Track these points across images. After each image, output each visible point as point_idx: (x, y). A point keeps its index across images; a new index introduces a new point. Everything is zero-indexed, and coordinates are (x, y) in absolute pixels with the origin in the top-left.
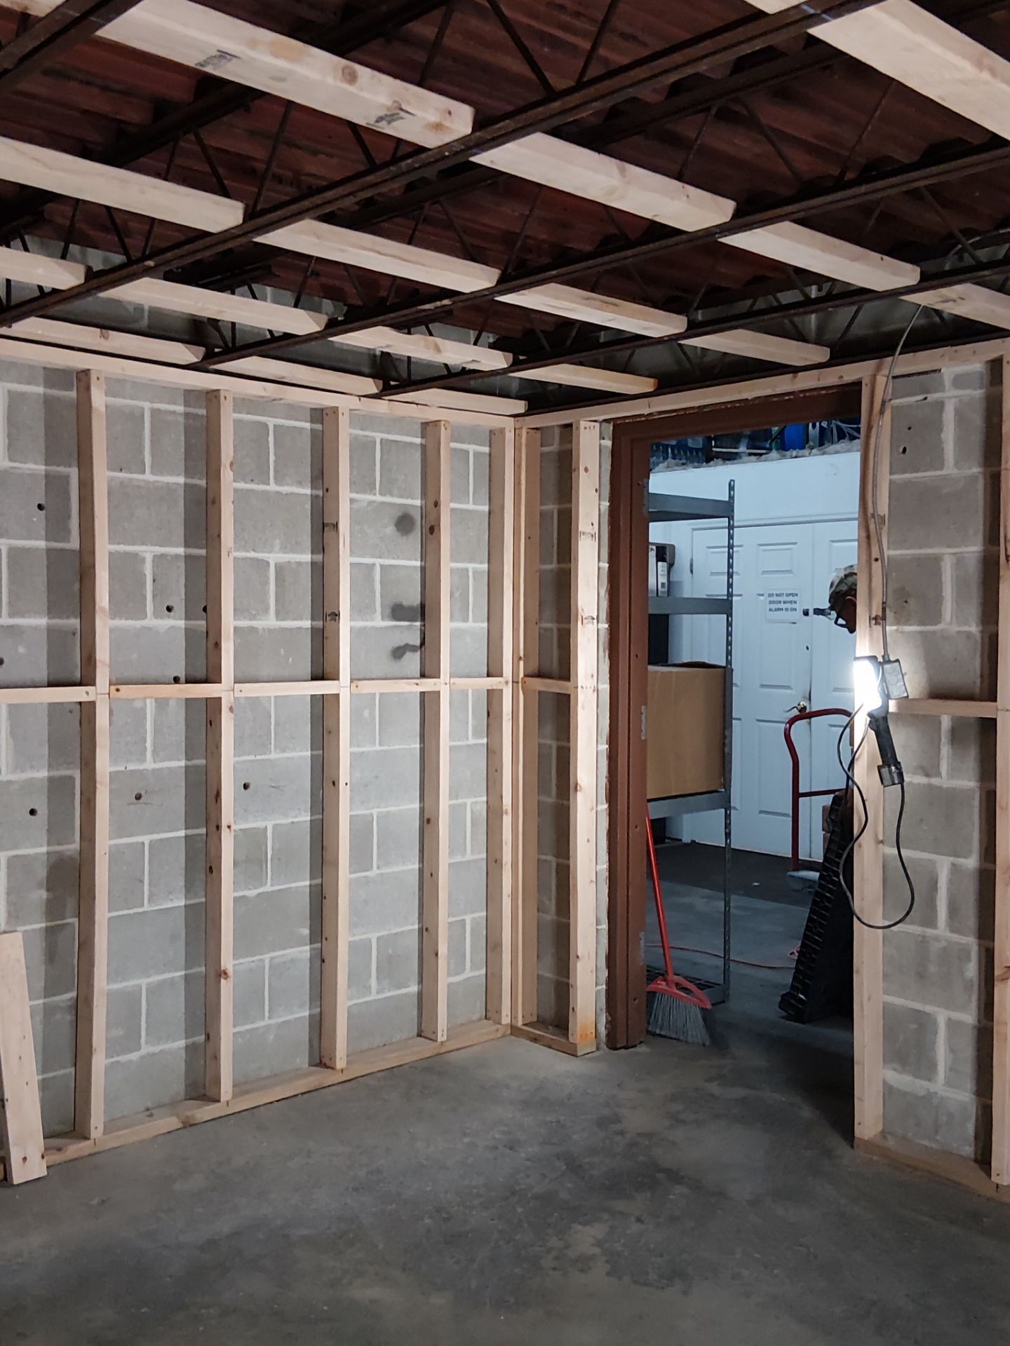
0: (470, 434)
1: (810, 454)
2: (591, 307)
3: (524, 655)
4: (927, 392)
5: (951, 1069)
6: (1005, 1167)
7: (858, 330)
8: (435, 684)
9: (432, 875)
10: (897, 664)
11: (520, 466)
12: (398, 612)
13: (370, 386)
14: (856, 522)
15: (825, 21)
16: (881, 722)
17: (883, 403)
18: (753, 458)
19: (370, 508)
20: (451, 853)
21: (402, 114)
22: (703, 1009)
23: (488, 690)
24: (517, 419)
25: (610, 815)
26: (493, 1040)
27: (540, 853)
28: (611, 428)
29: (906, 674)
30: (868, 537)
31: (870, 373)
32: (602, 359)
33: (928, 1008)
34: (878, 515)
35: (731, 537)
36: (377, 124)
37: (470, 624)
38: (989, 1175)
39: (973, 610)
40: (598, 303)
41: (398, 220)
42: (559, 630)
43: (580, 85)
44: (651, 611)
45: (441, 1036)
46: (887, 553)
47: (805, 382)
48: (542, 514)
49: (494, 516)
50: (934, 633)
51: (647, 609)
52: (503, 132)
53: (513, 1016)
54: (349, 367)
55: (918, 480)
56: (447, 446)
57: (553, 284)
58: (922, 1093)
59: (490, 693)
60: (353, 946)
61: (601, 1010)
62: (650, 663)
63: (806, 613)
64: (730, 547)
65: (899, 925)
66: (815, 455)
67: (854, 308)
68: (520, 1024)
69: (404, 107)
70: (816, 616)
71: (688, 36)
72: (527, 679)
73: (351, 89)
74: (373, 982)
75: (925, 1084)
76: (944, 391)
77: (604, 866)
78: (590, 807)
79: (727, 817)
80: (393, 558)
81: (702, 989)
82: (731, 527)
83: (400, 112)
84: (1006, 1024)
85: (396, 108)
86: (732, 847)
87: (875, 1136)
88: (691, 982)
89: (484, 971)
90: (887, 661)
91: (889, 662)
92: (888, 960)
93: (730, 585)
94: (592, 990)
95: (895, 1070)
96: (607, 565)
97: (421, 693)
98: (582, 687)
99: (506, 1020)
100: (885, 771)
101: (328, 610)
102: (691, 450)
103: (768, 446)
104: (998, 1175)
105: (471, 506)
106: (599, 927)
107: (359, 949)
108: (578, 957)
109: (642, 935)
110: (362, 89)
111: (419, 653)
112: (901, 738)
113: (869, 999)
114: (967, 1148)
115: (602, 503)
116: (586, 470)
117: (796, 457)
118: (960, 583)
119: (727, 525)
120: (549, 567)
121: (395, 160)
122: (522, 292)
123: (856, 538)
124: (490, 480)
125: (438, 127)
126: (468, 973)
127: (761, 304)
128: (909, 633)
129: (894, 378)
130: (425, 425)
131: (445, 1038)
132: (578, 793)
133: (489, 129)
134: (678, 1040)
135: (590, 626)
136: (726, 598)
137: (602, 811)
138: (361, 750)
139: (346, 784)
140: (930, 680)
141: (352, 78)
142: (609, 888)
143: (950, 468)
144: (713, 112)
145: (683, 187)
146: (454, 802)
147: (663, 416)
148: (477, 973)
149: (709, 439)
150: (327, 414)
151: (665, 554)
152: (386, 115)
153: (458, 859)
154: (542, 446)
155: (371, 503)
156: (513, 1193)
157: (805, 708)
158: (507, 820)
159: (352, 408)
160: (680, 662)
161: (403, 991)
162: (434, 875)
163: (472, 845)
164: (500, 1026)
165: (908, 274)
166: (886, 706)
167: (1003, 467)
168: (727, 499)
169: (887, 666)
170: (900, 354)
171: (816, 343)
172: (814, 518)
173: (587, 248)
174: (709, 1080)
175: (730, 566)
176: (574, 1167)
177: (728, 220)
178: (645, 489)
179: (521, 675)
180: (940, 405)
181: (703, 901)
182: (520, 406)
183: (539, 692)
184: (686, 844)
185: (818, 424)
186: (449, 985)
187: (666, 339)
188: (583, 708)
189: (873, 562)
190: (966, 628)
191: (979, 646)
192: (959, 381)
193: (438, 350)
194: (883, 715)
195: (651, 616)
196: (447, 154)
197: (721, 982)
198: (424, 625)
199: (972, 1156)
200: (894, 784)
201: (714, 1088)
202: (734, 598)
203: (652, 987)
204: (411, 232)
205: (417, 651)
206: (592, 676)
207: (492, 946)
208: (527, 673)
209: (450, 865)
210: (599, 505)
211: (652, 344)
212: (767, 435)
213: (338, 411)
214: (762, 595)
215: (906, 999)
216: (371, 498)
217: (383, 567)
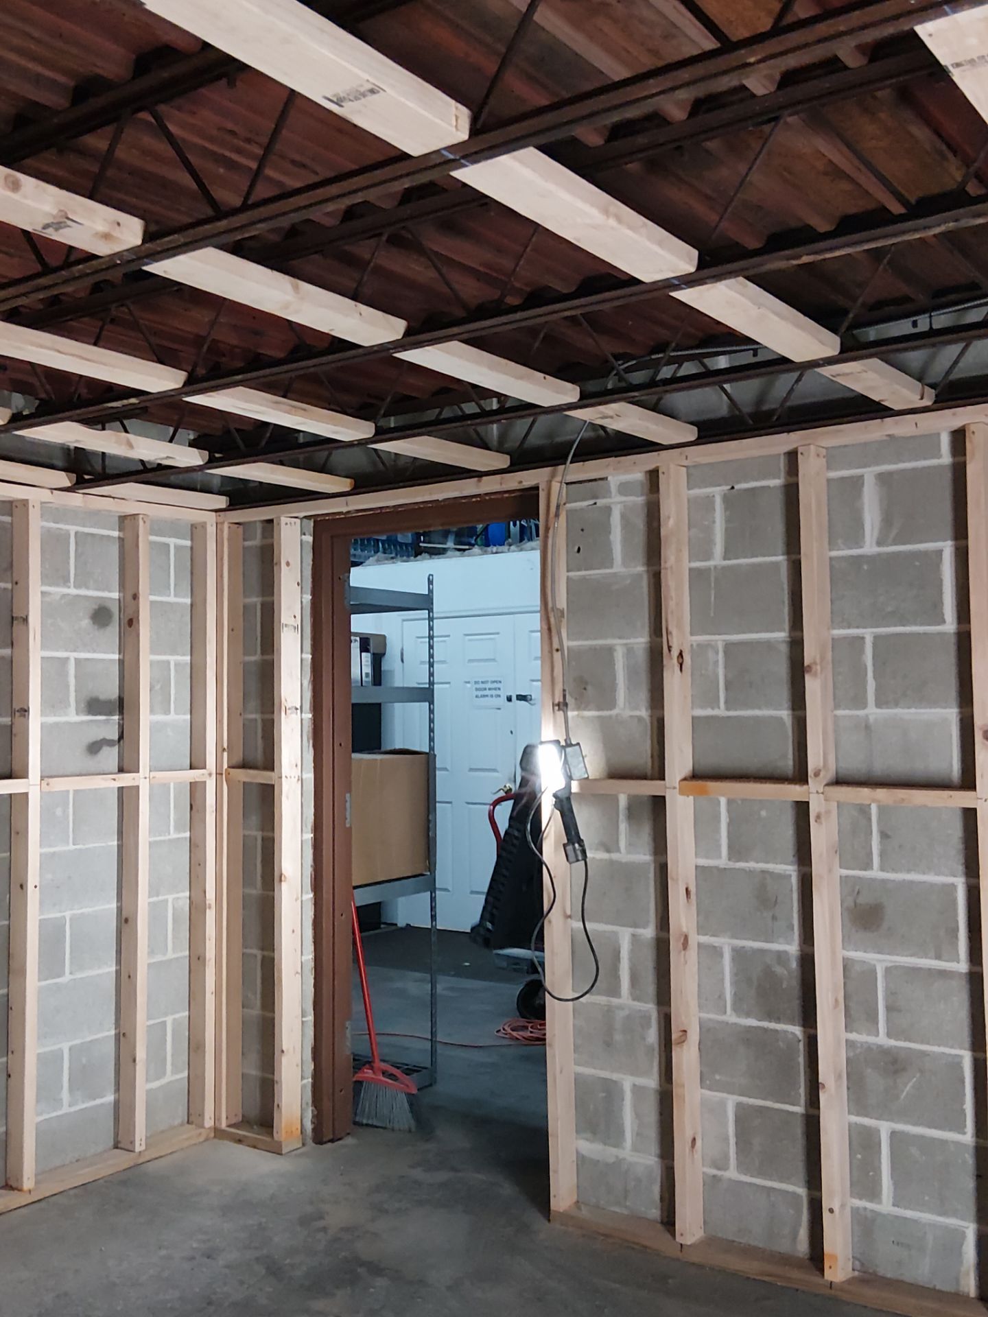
0: (172, 528)
1: (509, 550)
2: (281, 410)
3: (228, 747)
4: (597, 498)
5: (638, 1134)
6: (688, 1225)
7: (534, 440)
8: (134, 779)
9: (129, 977)
10: (578, 747)
11: (222, 559)
12: (94, 706)
13: (62, 479)
14: (539, 614)
15: (464, 166)
16: (565, 802)
17: (558, 507)
18: (458, 553)
19: (63, 602)
20: (151, 952)
21: (69, 223)
22: (409, 1095)
23: (191, 783)
24: (218, 514)
25: (315, 904)
26: (195, 1144)
27: (245, 946)
28: (312, 524)
29: (586, 756)
30: (549, 629)
31: (546, 479)
32: (301, 457)
33: (615, 1076)
34: (558, 609)
35: (431, 628)
36: (44, 231)
37: (172, 717)
38: (673, 1234)
39: (643, 695)
40: (288, 408)
41: (85, 319)
42: (262, 720)
43: (245, 207)
44: (354, 701)
45: (139, 1146)
46: (566, 643)
47: (490, 485)
48: (245, 607)
49: (196, 610)
50: (610, 717)
51: (350, 698)
52: (173, 245)
53: (217, 1118)
54: (41, 460)
55: (593, 577)
56: (146, 539)
57: (241, 388)
58: (612, 1160)
59: (193, 785)
60: (42, 1059)
61: (307, 1104)
62: (353, 752)
63: (509, 699)
64: (431, 637)
65: (587, 996)
66: (514, 551)
67: (531, 419)
68: (224, 1125)
69: (70, 217)
70: (519, 702)
71: (355, 167)
72: (232, 771)
73: (15, 196)
74: (65, 1095)
75: (614, 1151)
76: (610, 497)
77: (309, 956)
78: (295, 897)
79: (433, 899)
80: (89, 652)
81: (407, 1074)
82: (431, 619)
83: (66, 220)
84: (683, 1086)
85: (61, 216)
86: (438, 928)
87: (570, 1207)
88: (398, 1068)
89: (186, 1074)
90: (569, 745)
91: (571, 745)
92: (578, 1031)
93: (431, 674)
94: (298, 1084)
95: (587, 1140)
96: (310, 656)
97: (119, 788)
98: (286, 777)
99: (209, 1122)
100: (570, 848)
101: (16, 706)
102: (401, 544)
103: (473, 542)
104: (682, 1235)
105: (172, 599)
106: (304, 1019)
107: (49, 1062)
108: (283, 1051)
109: (348, 1024)
110: (25, 197)
111: (117, 746)
112: (584, 818)
113: (561, 1072)
114: (654, 1211)
115: (304, 596)
116: (288, 564)
117: (496, 553)
118: (631, 672)
119: (427, 616)
120: (253, 658)
121: (67, 265)
122: (208, 394)
123: (539, 629)
124: (192, 573)
125: (107, 237)
126: (169, 1077)
127: (447, 413)
128: (588, 718)
129: (567, 484)
130: (123, 519)
131: (143, 1148)
132: (283, 883)
133: (158, 241)
134: (384, 1128)
135: (294, 716)
136: (427, 686)
137: (307, 900)
138: (52, 850)
139: (36, 887)
140: (608, 762)
141: (15, 186)
142: (315, 978)
143: (618, 567)
144: (384, 238)
145: (356, 306)
146: (154, 899)
147: (360, 514)
148: (178, 1076)
149: (418, 535)
150: (16, 507)
151: (369, 645)
152: (52, 223)
153: (159, 958)
154: (245, 540)
155: (64, 596)
156: (210, 1303)
157: (511, 789)
158: (210, 915)
159: (43, 500)
160: (392, 748)
161: (98, 1101)
162: (131, 977)
163: (173, 942)
164: (202, 1130)
165: (567, 393)
166: (568, 786)
167: (662, 567)
168: (427, 593)
169: (569, 750)
170: (571, 463)
171: (497, 451)
172: (513, 610)
173: (280, 355)
174: (412, 1167)
175: (431, 656)
176: (274, 1270)
177: (400, 337)
178: (346, 584)
179: (225, 766)
180: (608, 510)
181: (414, 984)
182: (221, 502)
183: (244, 783)
184: (402, 928)
185: (518, 522)
186: (149, 1092)
187: (356, 443)
188: (287, 798)
189: (554, 652)
190: (637, 713)
191: (649, 728)
192: (624, 489)
193: (131, 446)
194: (567, 795)
195: (353, 705)
196: (119, 262)
197: (428, 1065)
198: (123, 719)
199: (659, 1219)
200: (578, 860)
201: (418, 1174)
202: (435, 686)
203: (359, 1076)
204: (98, 330)
205: (114, 745)
206: (296, 766)
207: (195, 1047)
208: (230, 765)
209: (149, 965)
210: (301, 598)
211: (342, 447)
212: (472, 532)
213: (28, 503)
214: (469, 682)
215: (595, 1068)
216: (65, 591)
217: (77, 661)
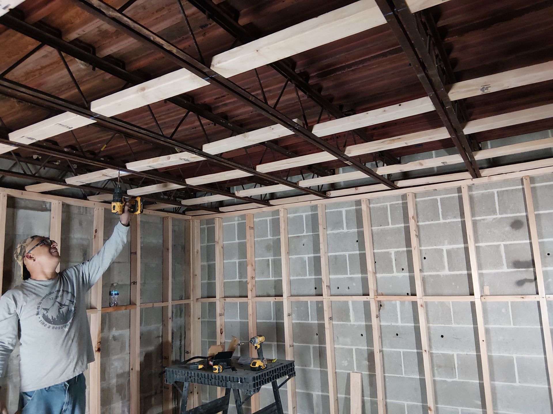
12: (517, 264)
19: (494, 221)
56: (528, 187)
80: (512, 241)
139: (483, 341)
159: (469, 184)
198: (535, 270)
205: (533, 282)
213: (461, 187)
216: (495, 217)
217: (505, 245)
